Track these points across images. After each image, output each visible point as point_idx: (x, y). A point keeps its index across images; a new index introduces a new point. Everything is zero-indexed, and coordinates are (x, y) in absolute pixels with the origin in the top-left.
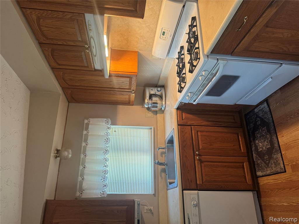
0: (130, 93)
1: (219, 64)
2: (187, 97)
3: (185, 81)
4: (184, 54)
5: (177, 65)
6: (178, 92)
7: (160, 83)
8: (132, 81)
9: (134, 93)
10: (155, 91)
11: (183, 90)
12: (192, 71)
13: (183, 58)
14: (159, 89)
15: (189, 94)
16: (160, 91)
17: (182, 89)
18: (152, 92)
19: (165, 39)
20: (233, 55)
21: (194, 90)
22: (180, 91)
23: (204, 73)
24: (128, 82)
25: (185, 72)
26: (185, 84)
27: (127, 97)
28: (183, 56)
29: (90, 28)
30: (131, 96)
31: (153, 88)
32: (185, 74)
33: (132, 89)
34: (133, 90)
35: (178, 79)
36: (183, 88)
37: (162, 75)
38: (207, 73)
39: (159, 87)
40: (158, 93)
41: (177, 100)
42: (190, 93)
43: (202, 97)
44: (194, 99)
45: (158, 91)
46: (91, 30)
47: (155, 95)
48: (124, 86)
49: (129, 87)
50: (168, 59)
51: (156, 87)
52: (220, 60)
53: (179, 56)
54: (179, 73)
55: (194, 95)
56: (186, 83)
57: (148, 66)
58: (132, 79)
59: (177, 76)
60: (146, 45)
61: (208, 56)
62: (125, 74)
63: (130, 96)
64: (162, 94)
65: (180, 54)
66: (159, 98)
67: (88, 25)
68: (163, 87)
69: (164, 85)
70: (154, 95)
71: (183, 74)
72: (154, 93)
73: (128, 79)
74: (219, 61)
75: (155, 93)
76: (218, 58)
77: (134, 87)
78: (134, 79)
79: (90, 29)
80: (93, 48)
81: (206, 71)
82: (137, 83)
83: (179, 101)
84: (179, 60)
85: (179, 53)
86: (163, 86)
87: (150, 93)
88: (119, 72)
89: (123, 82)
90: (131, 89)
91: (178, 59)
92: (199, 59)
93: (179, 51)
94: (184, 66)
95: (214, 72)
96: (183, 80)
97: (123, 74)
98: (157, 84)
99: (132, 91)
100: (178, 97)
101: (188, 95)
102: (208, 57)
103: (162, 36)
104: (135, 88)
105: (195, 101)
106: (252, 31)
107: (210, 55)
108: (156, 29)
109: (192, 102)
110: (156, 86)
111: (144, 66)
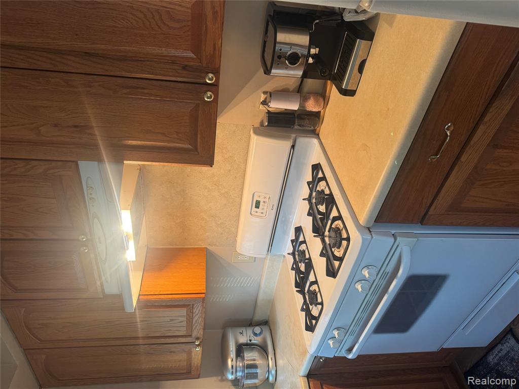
0: (191, 346)
1: (398, 246)
2: (331, 342)
3: (319, 300)
4: (305, 241)
5: (293, 269)
6: (307, 329)
7: (259, 317)
8: (194, 315)
9: (198, 345)
10: (248, 336)
11: (316, 323)
12: (334, 273)
13: (303, 250)
14: (257, 330)
15: (336, 333)
16: (260, 333)
17: (314, 322)
18: (243, 340)
19: (261, 215)
20: (425, 225)
21: (346, 319)
22: (310, 328)
23: (366, 273)
24: (185, 319)
25: (314, 280)
26: (320, 307)
27: (184, 356)
28: (303, 247)
29: (91, 194)
30: (193, 354)
31: (244, 329)
32: (316, 282)
33: (195, 334)
34: (198, 339)
35: (299, 299)
36: (317, 319)
37: (261, 296)
38: (374, 271)
39: (257, 325)
40: (256, 340)
41: (305, 352)
42: (338, 329)
43: (367, 338)
44: (347, 347)
45: (255, 334)
46: (93, 198)
47: (250, 346)
48: (175, 329)
49: (187, 330)
50: (270, 260)
51: (249, 326)
52: (400, 236)
53: (294, 247)
54: (300, 285)
55: (348, 334)
56: (322, 304)
57: (229, 279)
58: (194, 311)
59: (297, 291)
60: (222, 234)
61: (369, 229)
62: (176, 300)
63: (189, 353)
64: (265, 341)
65: (296, 243)
66: (259, 352)
67: (87, 187)
68: (265, 325)
69: (267, 319)
70: (247, 345)
71: (312, 283)
72: (246, 342)
73: (183, 311)
74: (398, 239)
75: (249, 342)
76: (393, 232)
77: (198, 331)
78: (198, 310)
79: (91, 196)
80: (100, 243)
81: (370, 267)
82: (205, 319)
83: (312, 355)
84: (294, 258)
85: (292, 241)
86: (266, 323)
87: (236, 342)
88: (162, 297)
89: (171, 320)
90: (191, 335)
91: (293, 254)
92: (348, 239)
93: (294, 238)
94: (309, 266)
95: (390, 268)
96: (312, 298)
97: (171, 300)
98: (252, 319)
99: (194, 341)
100: (307, 343)
101: (332, 336)
102: (370, 232)
103: (254, 209)
104: (201, 332)
105: (350, 350)
106: (463, 159)
107: (373, 226)
108: (241, 199)
109: (343, 353)
110: (250, 324)
111: (222, 279)
